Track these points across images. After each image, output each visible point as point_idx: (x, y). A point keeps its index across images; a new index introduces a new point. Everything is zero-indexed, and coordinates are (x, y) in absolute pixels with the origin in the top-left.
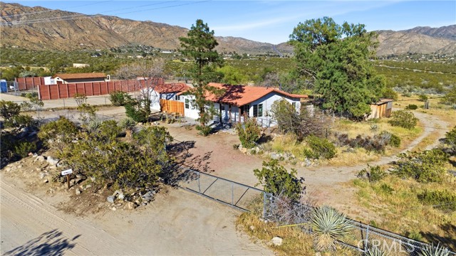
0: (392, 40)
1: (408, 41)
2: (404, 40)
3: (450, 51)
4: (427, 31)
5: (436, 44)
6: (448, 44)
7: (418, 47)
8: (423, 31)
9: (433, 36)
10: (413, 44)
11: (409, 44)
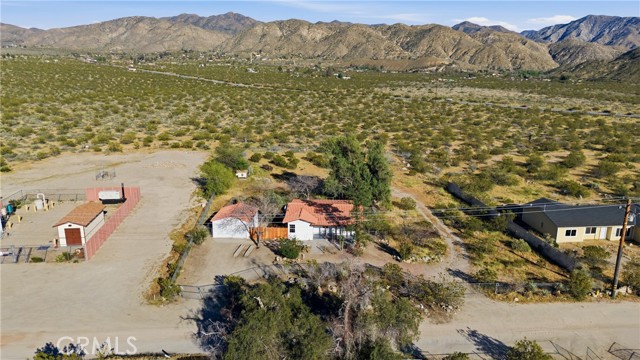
0: (159, 31)
1: (179, 33)
2: (175, 32)
3: (229, 49)
4: (196, 21)
5: (211, 40)
6: (224, 39)
7: (192, 43)
8: (191, 20)
9: (203, 27)
10: (186, 38)
11: (181, 38)
